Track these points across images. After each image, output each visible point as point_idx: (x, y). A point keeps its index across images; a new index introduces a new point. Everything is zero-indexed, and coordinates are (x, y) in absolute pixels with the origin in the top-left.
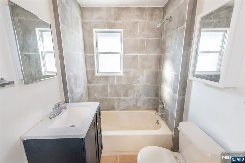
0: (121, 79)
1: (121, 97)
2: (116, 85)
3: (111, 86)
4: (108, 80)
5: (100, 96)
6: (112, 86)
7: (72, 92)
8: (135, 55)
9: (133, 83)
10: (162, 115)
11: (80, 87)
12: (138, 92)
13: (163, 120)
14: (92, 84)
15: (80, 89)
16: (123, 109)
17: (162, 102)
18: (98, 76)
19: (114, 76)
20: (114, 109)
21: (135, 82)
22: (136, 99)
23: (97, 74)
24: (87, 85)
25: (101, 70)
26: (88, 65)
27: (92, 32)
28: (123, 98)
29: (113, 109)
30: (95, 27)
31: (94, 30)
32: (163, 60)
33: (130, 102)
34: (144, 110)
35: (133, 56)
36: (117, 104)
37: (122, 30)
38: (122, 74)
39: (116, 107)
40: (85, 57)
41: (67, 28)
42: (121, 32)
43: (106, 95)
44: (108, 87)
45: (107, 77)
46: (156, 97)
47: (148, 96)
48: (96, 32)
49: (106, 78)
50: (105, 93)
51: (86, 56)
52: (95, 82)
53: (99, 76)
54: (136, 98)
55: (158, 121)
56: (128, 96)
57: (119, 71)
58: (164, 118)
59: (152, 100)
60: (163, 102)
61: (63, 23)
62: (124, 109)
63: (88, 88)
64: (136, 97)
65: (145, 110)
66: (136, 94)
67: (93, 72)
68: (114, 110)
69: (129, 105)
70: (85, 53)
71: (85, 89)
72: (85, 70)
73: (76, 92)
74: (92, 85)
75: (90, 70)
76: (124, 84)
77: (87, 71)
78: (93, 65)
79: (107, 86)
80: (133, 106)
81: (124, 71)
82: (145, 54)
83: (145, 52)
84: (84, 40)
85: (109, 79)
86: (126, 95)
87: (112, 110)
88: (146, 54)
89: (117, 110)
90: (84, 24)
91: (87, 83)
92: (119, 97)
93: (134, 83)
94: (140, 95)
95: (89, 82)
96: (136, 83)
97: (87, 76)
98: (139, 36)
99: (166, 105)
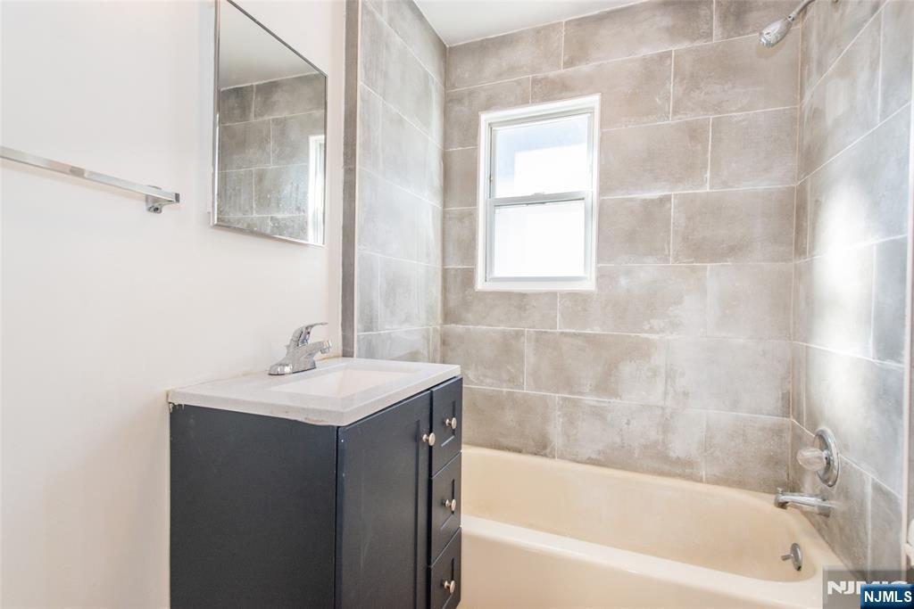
0: (585, 310)
1: (582, 394)
2: (562, 333)
3: (537, 341)
4: (525, 310)
5: (488, 381)
6: (541, 339)
7: (371, 322)
8: (654, 194)
9: (647, 327)
10: (820, 514)
11: (407, 320)
12: (670, 376)
13: (833, 550)
14: (461, 326)
15: (406, 327)
16: (589, 459)
17: (822, 431)
18: (484, 294)
19: (554, 294)
20: (545, 447)
21: (656, 323)
22: (662, 415)
23: (480, 285)
24: (439, 327)
25: (499, 271)
26: (451, 248)
27: (477, 125)
28: (590, 400)
29: (541, 448)
30: (487, 107)
31: (485, 118)
32: (817, 201)
33: (628, 424)
34: (708, 482)
35: (647, 204)
36: (559, 428)
37: (594, 100)
38: (589, 285)
39: (557, 440)
40: (445, 217)
41: (381, 98)
42: (593, 108)
43: (513, 380)
44: (522, 339)
45: (523, 295)
46: (786, 414)
47: (735, 405)
48: (489, 124)
49: (517, 302)
50: (509, 367)
51: (448, 216)
52: (470, 316)
53: (491, 293)
54: (663, 409)
55: (795, 547)
56: (615, 394)
57: (580, 273)
58: (836, 531)
59: (763, 429)
60: (829, 432)
61: (369, 81)
62: (594, 456)
63: (444, 343)
64: (661, 403)
65: (718, 481)
66: (660, 387)
67: (468, 277)
68: (545, 456)
69: (622, 440)
70: (445, 204)
71: (428, 341)
72: (439, 266)
73: (390, 333)
74: (459, 328)
75: (456, 270)
76: (597, 330)
77: (445, 272)
78: (468, 249)
79: (518, 335)
80: (645, 447)
81: (599, 270)
82: (707, 189)
83: (712, 178)
84: (446, 158)
85: (528, 307)
86: (607, 385)
87: (535, 454)
88: (711, 188)
89: (562, 457)
90: (451, 101)
91: (440, 321)
92: (571, 393)
93: (652, 330)
94: (686, 394)
95: (449, 316)
96: (662, 331)
97: (445, 290)
98: (675, 112)
99: (845, 447)
